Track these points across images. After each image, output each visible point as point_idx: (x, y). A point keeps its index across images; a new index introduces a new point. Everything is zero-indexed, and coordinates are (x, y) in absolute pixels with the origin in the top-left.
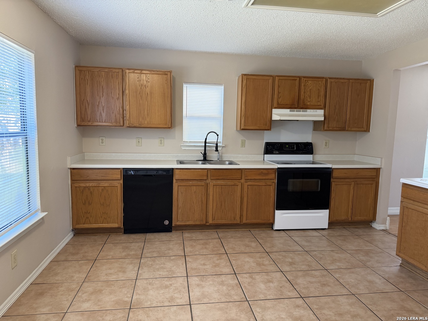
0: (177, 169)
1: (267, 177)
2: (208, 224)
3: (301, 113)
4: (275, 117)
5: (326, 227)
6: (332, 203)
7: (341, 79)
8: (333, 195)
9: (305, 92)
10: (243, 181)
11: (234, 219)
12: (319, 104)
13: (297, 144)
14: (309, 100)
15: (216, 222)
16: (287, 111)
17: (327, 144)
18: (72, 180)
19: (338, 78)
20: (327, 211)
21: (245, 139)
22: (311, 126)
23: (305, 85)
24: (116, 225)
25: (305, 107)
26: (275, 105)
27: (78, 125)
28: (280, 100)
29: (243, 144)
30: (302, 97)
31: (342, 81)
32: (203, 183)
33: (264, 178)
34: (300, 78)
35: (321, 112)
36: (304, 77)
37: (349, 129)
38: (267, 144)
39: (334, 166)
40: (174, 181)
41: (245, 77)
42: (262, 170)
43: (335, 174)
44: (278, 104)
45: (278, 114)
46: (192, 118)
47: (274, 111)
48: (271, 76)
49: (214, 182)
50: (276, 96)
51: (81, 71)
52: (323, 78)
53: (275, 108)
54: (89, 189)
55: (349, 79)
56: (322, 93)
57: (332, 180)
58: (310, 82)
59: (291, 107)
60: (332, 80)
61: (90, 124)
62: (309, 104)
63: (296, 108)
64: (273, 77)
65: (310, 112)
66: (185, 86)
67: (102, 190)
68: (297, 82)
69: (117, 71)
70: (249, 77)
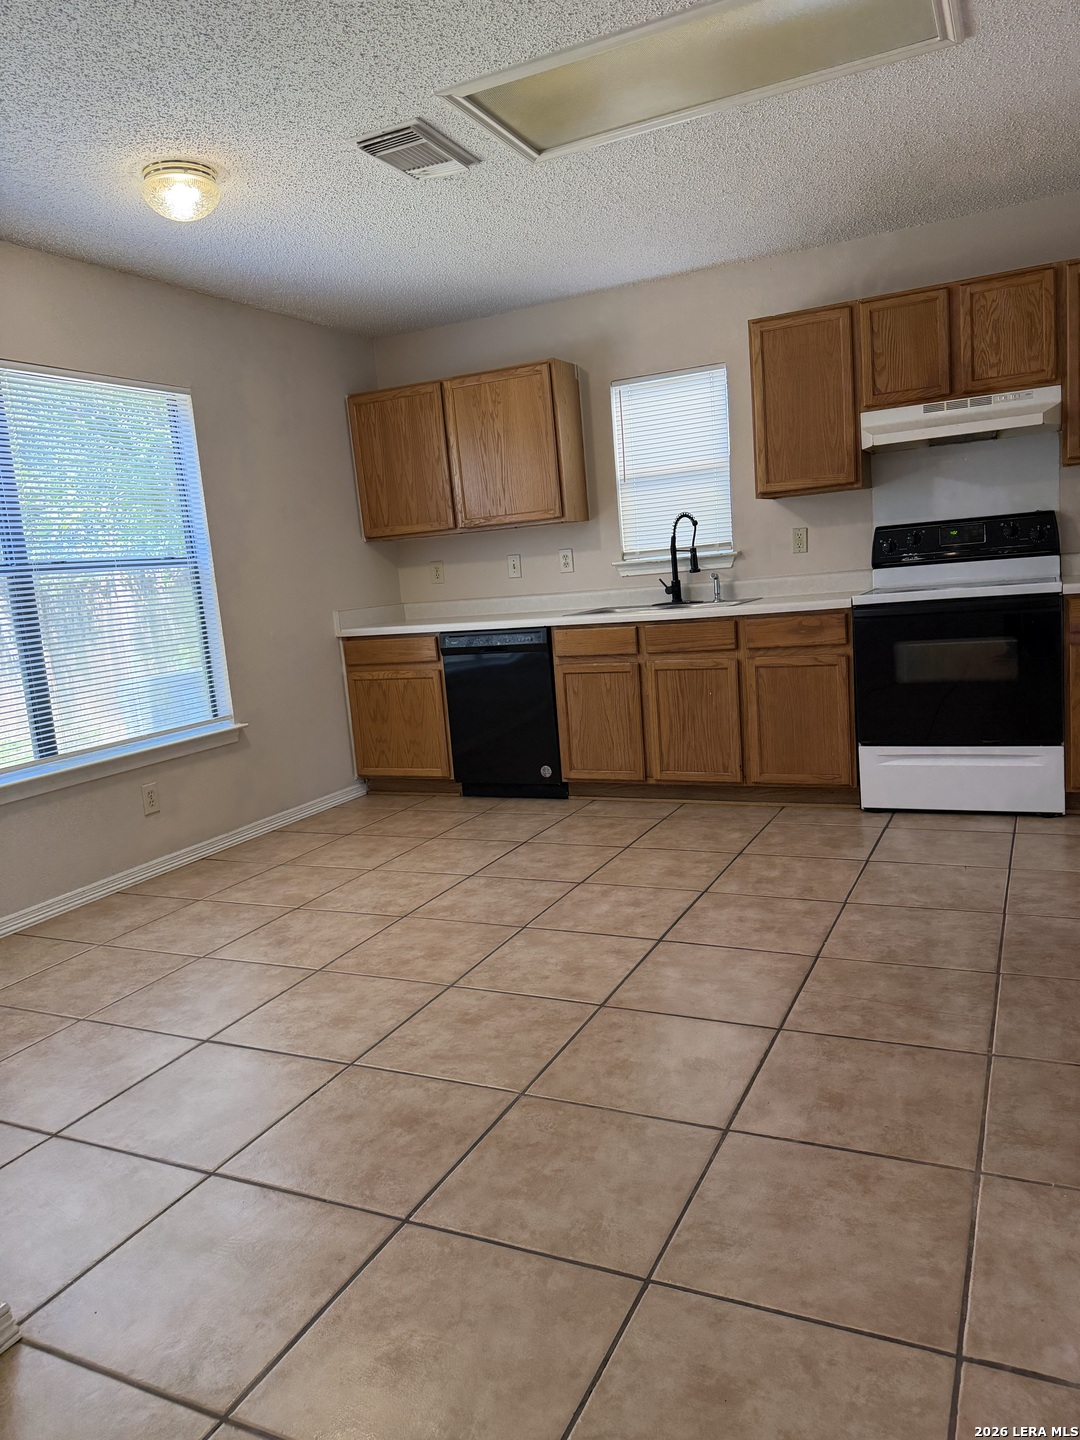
0: (559, 627)
1: (817, 640)
2: (651, 781)
3: (946, 413)
4: (873, 440)
5: (1058, 805)
6: (1075, 723)
9: (972, 336)
10: (742, 654)
11: (726, 769)
12: (1035, 367)
13: (991, 522)
14: (993, 359)
15: (672, 775)
16: (915, 412)
18: (348, 665)
20: (1056, 752)
21: (805, 525)
22: (1055, 449)
23: (971, 312)
24: (437, 773)
25: (981, 388)
26: (865, 397)
27: (369, 539)
28: (882, 382)
29: (802, 543)
30: (964, 354)
32: (627, 665)
33: (809, 641)
34: (950, 291)
35: (1049, 394)
36: (969, 283)
38: (878, 534)
40: (556, 661)
41: (757, 329)
42: (800, 618)
43: (1075, 616)
44: (875, 391)
45: (881, 427)
46: (643, 481)
47: (868, 419)
48: (842, 306)
49: (660, 662)
50: (865, 370)
51: (359, 406)
52: (1046, 268)
53: (870, 408)
54: (380, 686)
56: (1045, 325)
57: (1068, 638)
58: (992, 295)
59: (928, 396)
61: (388, 532)
62: (993, 373)
63: (943, 397)
64: (851, 309)
65: (1002, 401)
66: (614, 391)
67: (405, 687)
68: (940, 306)
69: (429, 389)
70: (768, 326)
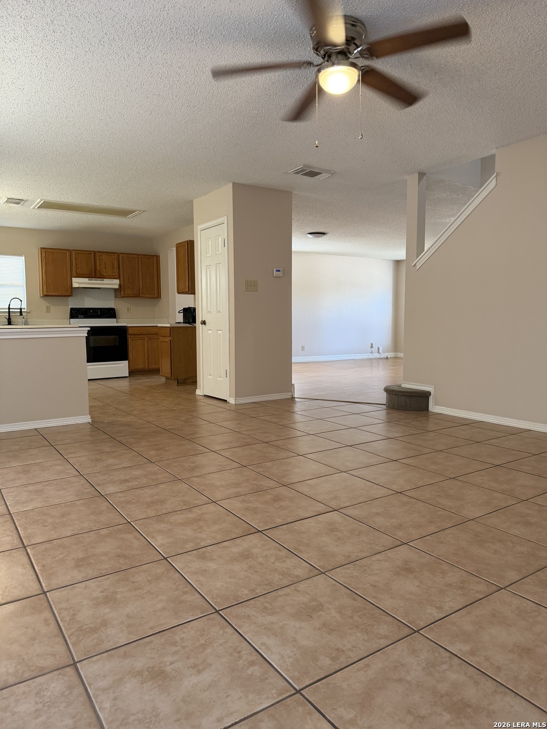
3: (99, 282)
4: (75, 285)
5: (128, 375)
6: (130, 355)
7: (131, 254)
8: (130, 348)
9: (100, 265)
12: (114, 274)
13: (101, 309)
14: (105, 271)
16: (86, 280)
17: (129, 309)
19: (128, 254)
20: (126, 362)
21: (49, 305)
22: (113, 293)
23: (99, 259)
25: (102, 277)
26: (74, 275)
28: (78, 271)
29: (48, 310)
30: (98, 268)
31: (133, 256)
34: (95, 252)
35: (117, 281)
36: (99, 252)
37: (143, 296)
38: (72, 309)
39: (128, 325)
41: (43, 250)
43: (130, 331)
44: (77, 273)
45: (77, 282)
47: (74, 280)
48: (68, 250)
50: (74, 267)
52: (116, 253)
53: (75, 277)
55: (138, 255)
56: (116, 265)
57: (128, 336)
58: (104, 256)
59: (89, 276)
60: (123, 255)
62: (105, 274)
63: (93, 278)
64: (70, 251)
65: (106, 281)
68: (92, 256)
70: (47, 250)
